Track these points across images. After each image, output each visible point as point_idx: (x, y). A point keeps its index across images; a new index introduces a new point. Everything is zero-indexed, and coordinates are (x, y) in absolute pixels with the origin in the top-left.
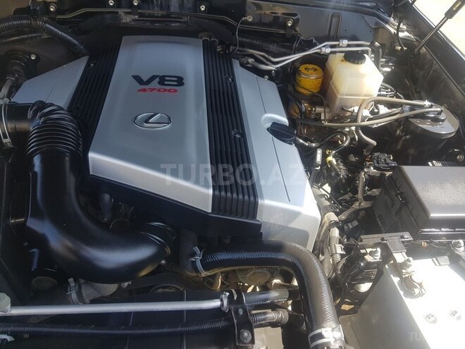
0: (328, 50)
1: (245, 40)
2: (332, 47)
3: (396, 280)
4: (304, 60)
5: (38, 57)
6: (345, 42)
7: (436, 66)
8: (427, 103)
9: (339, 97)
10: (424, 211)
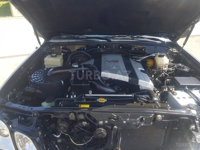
0: (154, 55)
1: (132, 54)
2: (155, 54)
3: (171, 93)
4: (148, 58)
5: (81, 60)
6: (159, 53)
7: (184, 58)
8: (180, 64)
9: (158, 65)
10: (179, 84)
